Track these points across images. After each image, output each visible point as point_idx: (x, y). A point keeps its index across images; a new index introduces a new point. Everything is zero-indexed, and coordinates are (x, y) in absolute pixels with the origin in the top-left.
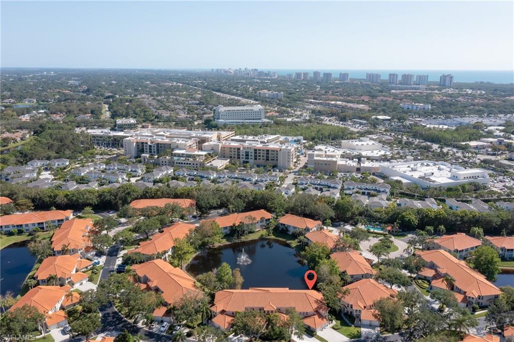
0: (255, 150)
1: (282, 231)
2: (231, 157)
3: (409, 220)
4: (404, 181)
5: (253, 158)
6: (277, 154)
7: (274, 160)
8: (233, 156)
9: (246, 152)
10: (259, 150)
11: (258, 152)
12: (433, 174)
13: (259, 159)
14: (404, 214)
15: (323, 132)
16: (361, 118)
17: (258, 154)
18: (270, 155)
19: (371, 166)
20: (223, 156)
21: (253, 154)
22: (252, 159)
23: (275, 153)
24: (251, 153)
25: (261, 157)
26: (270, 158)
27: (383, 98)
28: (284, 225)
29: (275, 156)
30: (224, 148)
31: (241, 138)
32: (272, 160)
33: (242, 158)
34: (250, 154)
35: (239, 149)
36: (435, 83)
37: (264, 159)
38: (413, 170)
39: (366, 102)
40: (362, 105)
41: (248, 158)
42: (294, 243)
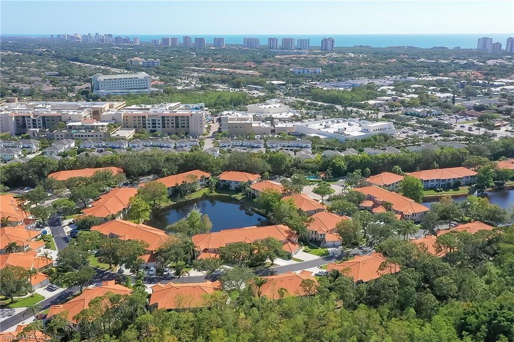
0: (163, 117)
2: (135, 127)
3: (340, 166)
4: (321, 137)
5: (161, 127)
6: (188, 120)
7: (184, 127)
8: (137, 125)
9: (153, 120)
10: (168, 117)
11: (166, 119)
12: (345, 129)
13: (168, 127)
14: (334, 161)
15: (224, 98)
16: (255, 84)
17: (166, 122)
18: (180, 122)
19: (285, 126)
20: (126, 126)
21: (161, 122)
22: (159, 127)
23: (186, 118)
24: (159, 121)
25: (170, 125)
26: (180, 125)
27: (269, 63)
29: (186, 122)
30: (127, 117)
32: (182, 127)
33: (149, 127)
34: (157, 122)
35: (144, 117)
36: (316, 48)
37: (173, 127)
38: (326, 127)
39: (253, 68)
40: (251, 71)
41: (155, 127)
42: (239, 196)
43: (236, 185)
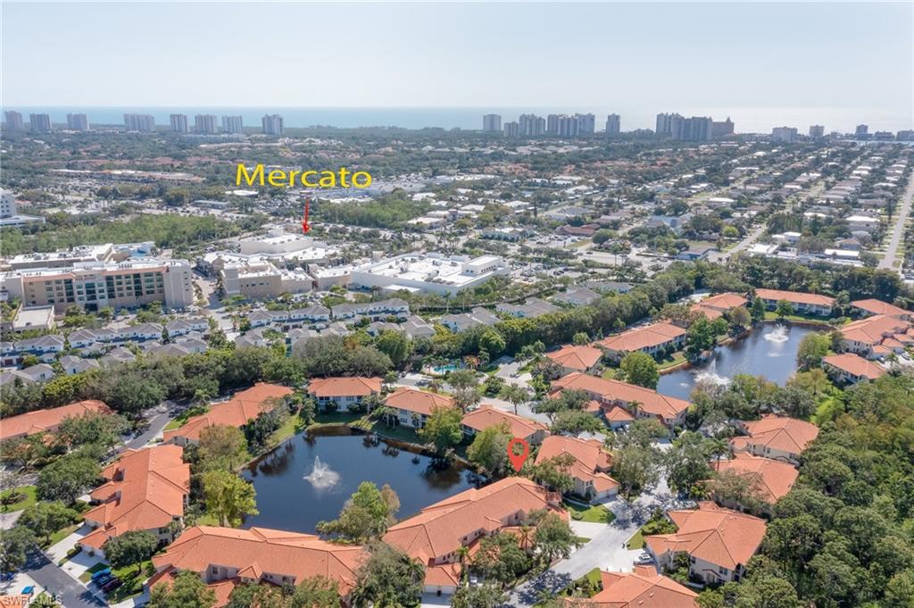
0: (109, 279)
1: (328, 410)
2: (52, 302)
3: (497, 343)
4: (412, 290)
5: (107, 297)
6: (160, 280)
7: (153, 292)
8: (56, 298)
9: (88, 286)
10: (119, 277)
11: (115, 281)
12: (438, 272)
13: (122, 295)
14: (485, 335)
16: (208, 197)
17: (116, 287)
18: (144, 285)
19: (332, 275)
20: (33, 303)
21: (105, 288)
22: (102, 297)
23: (155, 277)
24: (100, 285)
25: (125, 292)
26: (144, 290)
27: (198, 159)
28: (328, 398)
29: (155, 283)
30: (31, 284)
31: (31, 260)
32: (148, 292)
33: (81, 299)
34: (97, 289)
35: (69, 282)
36: (256, 130)
37: (129, 295)
38: (403, 271)
39: (178, 167)
40: (180, 174)
41: (94, 298)
42: (365, 423)
43: (349, 403)
